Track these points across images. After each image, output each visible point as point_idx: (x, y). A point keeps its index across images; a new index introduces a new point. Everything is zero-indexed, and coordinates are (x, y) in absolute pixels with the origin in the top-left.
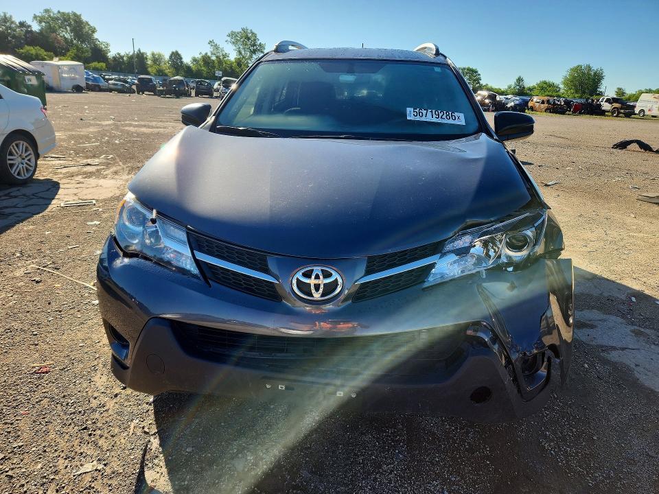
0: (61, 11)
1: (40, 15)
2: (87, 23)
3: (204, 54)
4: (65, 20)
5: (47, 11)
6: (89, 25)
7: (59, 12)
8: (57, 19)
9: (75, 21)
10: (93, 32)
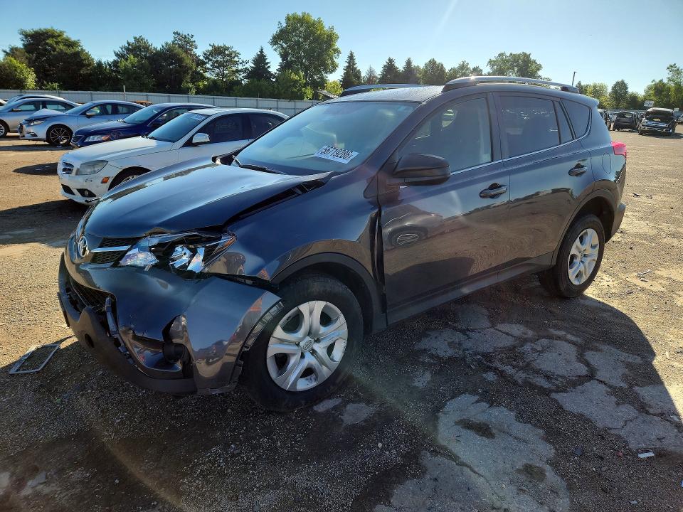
0: (513, 53)
1: (494, 59)
2: (535, 62)
3: (657, 81)
4: (515, 61)
5: (501, 55)
6: (536, 63)
7: (511, 54)
8: (508, 61)
9: (524, 61)
10: (538, 69)
